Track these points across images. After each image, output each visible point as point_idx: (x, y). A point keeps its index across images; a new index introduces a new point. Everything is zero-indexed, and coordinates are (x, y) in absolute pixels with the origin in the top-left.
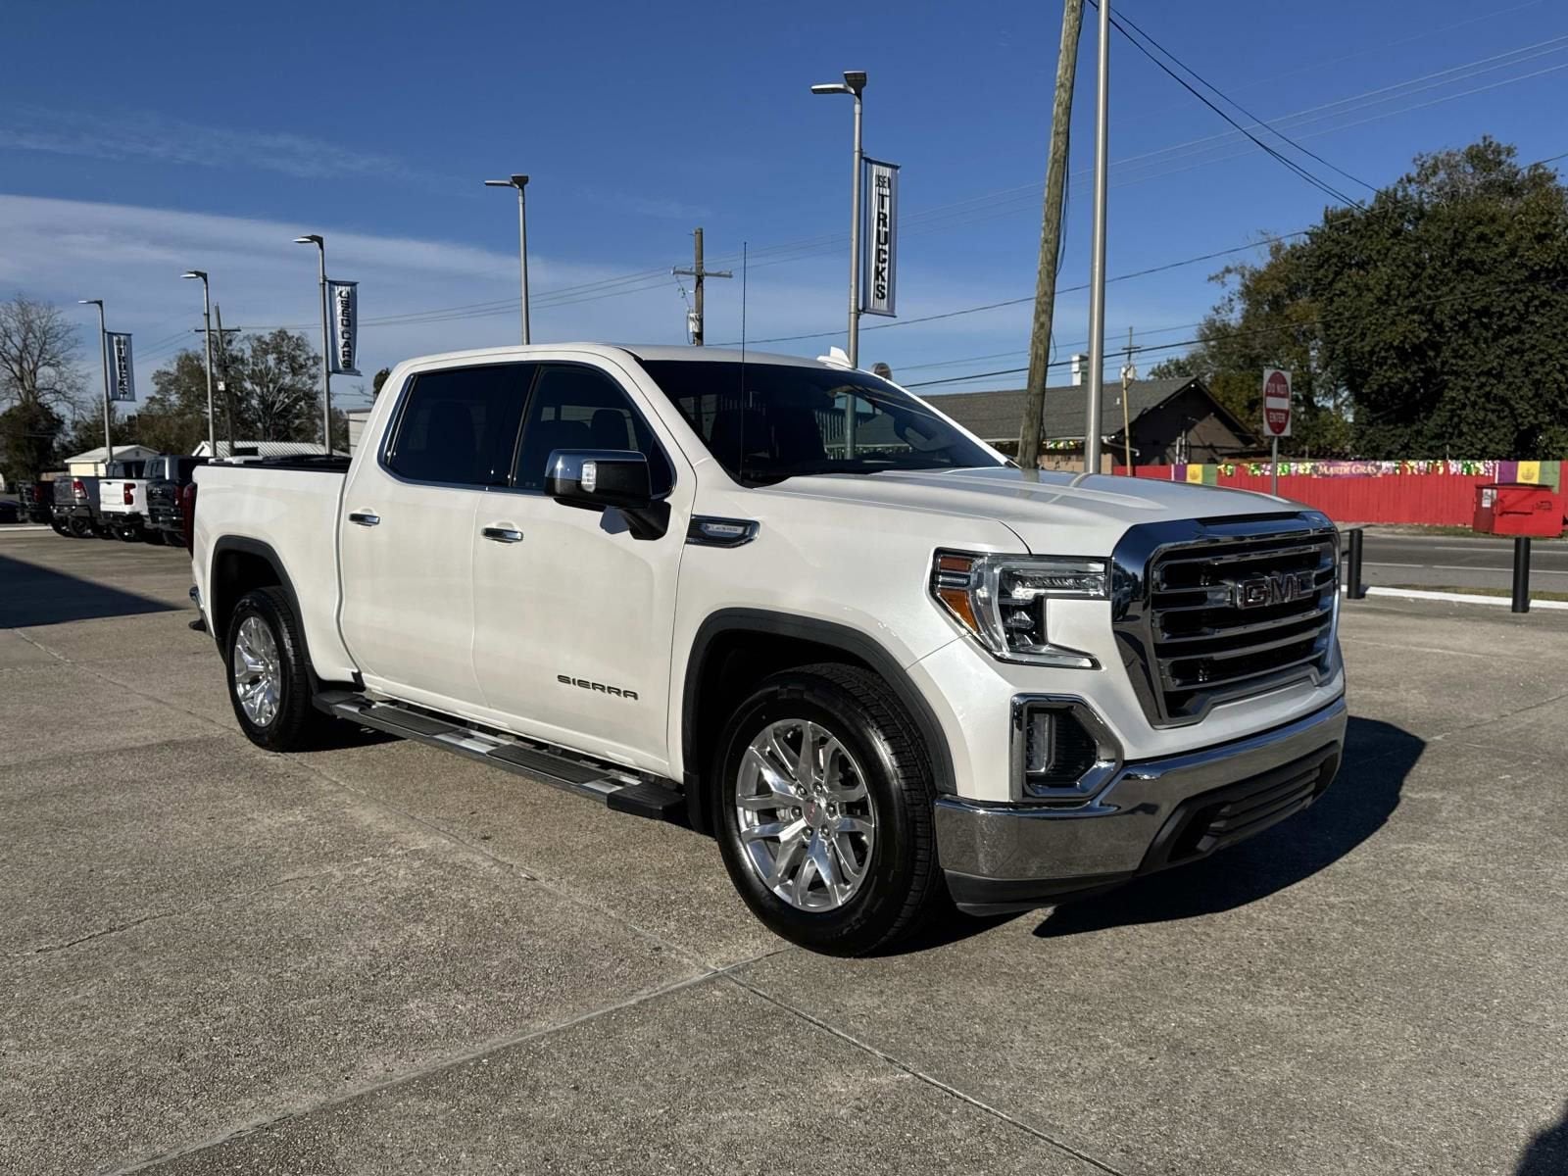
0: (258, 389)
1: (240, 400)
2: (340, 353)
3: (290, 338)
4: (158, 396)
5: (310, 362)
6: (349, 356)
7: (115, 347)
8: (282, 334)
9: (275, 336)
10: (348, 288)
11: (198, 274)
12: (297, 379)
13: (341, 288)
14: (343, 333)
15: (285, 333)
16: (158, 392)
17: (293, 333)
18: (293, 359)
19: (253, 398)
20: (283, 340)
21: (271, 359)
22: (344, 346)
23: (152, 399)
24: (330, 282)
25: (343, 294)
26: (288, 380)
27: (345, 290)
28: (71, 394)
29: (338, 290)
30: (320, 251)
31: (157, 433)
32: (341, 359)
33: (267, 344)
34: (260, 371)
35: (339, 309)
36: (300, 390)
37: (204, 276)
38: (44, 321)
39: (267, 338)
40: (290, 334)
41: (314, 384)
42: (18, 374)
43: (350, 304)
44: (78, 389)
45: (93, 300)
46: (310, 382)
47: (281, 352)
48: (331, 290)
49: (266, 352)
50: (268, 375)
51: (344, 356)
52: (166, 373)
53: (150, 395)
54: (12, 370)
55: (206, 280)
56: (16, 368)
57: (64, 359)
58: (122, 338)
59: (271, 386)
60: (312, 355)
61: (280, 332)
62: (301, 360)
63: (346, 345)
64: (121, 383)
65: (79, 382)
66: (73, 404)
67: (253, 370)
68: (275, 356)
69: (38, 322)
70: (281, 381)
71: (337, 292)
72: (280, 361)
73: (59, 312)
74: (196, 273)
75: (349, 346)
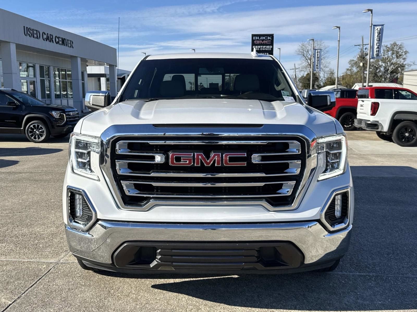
0: (384, 65)
1: (377, 68)
2: (375, 51)
3: (397, 45)
4: (350, 68)
5: (404, 53)
6: (378, 52)
7: (316, 54)
8: (395, 44)
9: (392, 45)
10: (381, 27)
11: (337, 27)
12: (398, 60)
13: (378, 27)
14: (377, 44)
15: (396, 43)
16: (350, 67)
17: (399, 43)
18: (397, 52)
19: (381, 67)
20: (395, 46)
21: (390, 53)
22: (377, 48)
23: (348, 69)
24: (374, 25)
25: (378, 29)
26: (394, 61)
27: (379, 28)
28: (324, 69)
29: (376, 28)
30: (371, 15)
31: (346, 81)
32: (375, 53)
33: (389, 48)
34: (385, 58)
35: (376, 35)
36: (399, 64)
37: (339, 28)
38: (319, 46)
39: (389, 46)
40: (397, 44)
41: (404, 61)
42: (310, 63)
43: (381, 33)
44: (326, 67)
45: (311, 39)
46: (403, 61)
47: (393, 51)
48: (374, 28)
49: (388, 51)
50: (387, 59)
51: (376, 52)
52: (353, 60)
53: (347, 68)
54: (308, 62)
55: (339, 29)
56: (309, 61)
57: (323, 58)
58: (319, 51)
59: (389, 63)
60: (405, 51)
61: (394, 43)
62: (400, 53)
63: (378, 48)
64: (317, 65)
65: (327, 65)
66: (324, 72)
67: (383, 58)
68: (391, 52)
69: (317, 47)
70: (392, 61)
71: (376, 29)
72: (393, 54)
73: (323, 43)
74: (336, 27)
75: (379, 48)
